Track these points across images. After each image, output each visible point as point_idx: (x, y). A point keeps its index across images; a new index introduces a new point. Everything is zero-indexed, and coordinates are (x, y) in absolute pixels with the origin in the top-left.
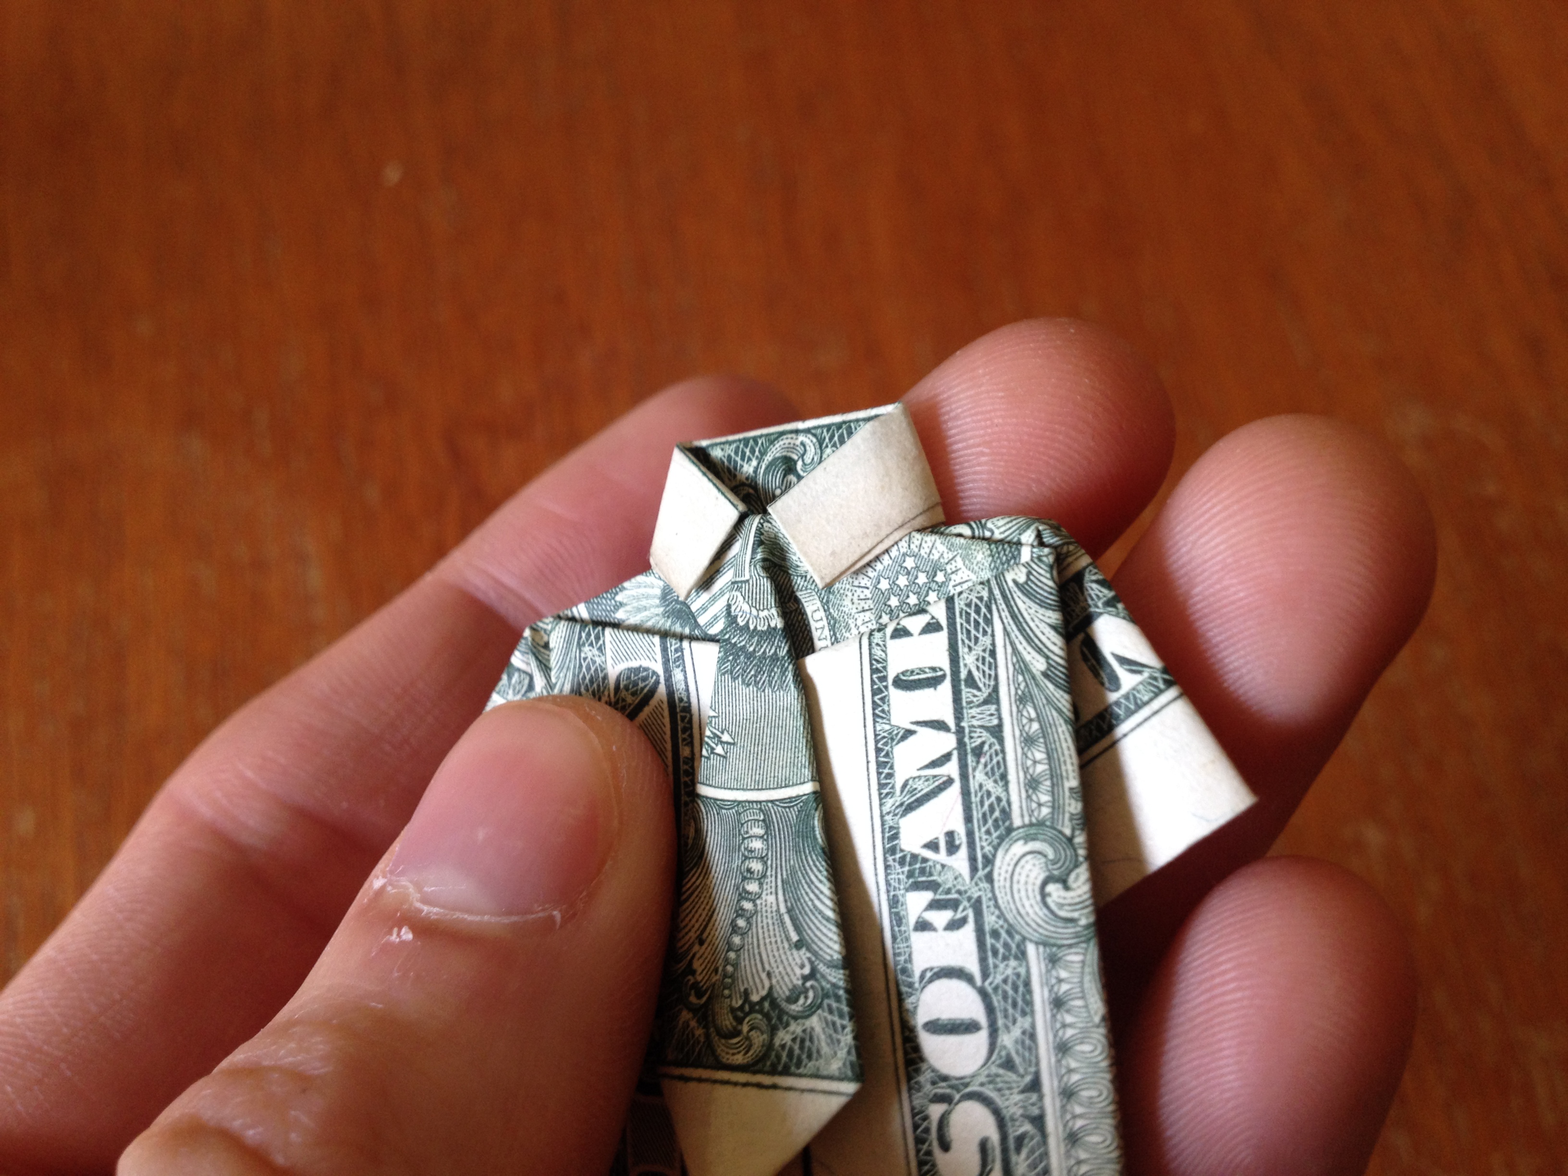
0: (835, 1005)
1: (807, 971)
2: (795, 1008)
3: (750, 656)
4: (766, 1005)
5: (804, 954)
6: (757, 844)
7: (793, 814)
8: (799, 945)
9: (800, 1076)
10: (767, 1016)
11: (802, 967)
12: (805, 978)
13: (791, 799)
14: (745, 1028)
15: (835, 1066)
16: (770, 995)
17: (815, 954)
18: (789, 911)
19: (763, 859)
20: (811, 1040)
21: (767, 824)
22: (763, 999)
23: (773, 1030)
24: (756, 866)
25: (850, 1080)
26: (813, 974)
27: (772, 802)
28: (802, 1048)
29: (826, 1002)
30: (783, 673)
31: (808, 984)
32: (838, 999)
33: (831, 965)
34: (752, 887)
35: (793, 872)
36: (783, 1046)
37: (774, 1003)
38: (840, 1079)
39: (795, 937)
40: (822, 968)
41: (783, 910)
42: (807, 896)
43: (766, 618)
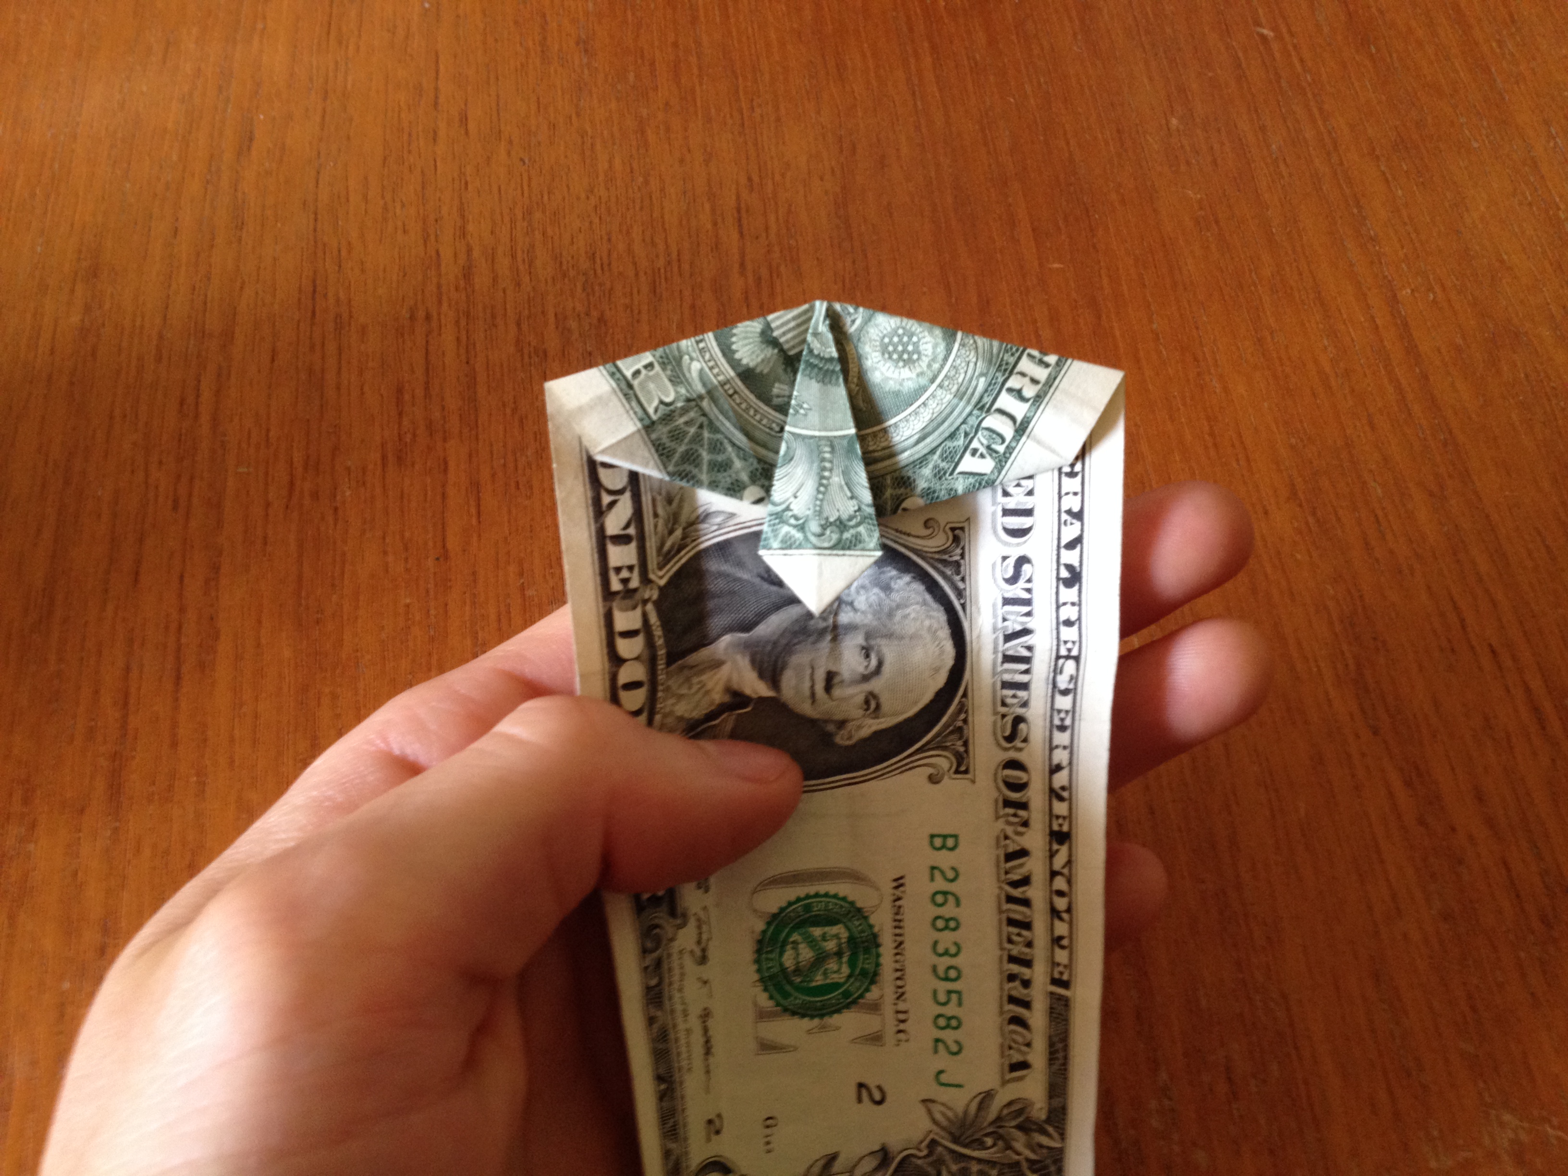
0: (870, 522)
1: (856, 508)
2: (852, 523)
3: (820, 369)
4: (838, 523)
5: (854, 502)
6: (827, 456)
7: (845, 442)
8: (852, 498)
9: (857, 550)
10: (837, 526)
11: (854, 506)
12: (855, 511)
13: (844, 437)
14: (828, 532)
15: (872, 545)
16: (839, 519)
17: (860, 501)
18: (847, 484)
19: (831, 462)
20: (861, 535)
21: (832, 447)
22: (835, 521)
23: (842, 532)
24: (828, 465)
25: (878, 550)
26: (859, 509)
27: (835, 437)
28: (856, 539)
29: (866, 521)
30: (838, 378)
31: (857, 513)
32: (871, 519)
33: (868, 505)
34: (826, 474)
35: (846, 467)
36: (847, 539)
37: (841, 522)
38: (874, 550)
39: (849, 494)
40: (863, 507)
41: (843, 483)
42: (855, 478)
43: (830, 352)
